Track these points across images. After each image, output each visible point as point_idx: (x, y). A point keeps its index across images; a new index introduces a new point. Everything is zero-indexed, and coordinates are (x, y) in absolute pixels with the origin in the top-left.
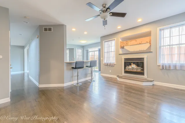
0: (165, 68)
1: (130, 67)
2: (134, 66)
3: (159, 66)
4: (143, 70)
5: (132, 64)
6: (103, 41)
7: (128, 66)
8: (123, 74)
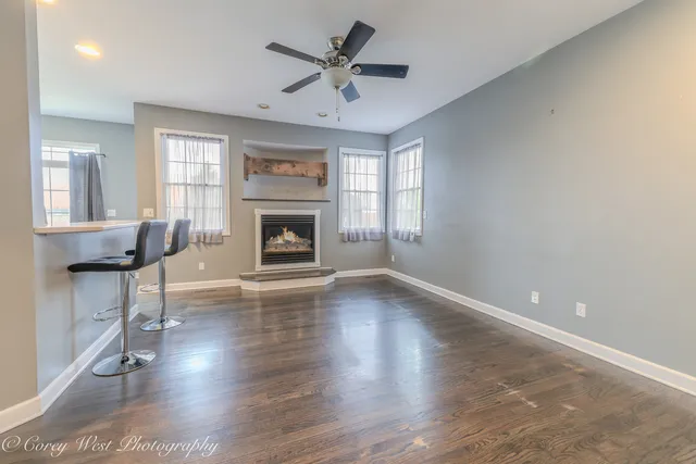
0: (350, 238)
1: (280, 240)
2: (290, 236)
3: (343, 234)
4: (312, 246)
5: (285, 230)
6: (157, 131)
7: (275, 236)
8: (259, 267)
